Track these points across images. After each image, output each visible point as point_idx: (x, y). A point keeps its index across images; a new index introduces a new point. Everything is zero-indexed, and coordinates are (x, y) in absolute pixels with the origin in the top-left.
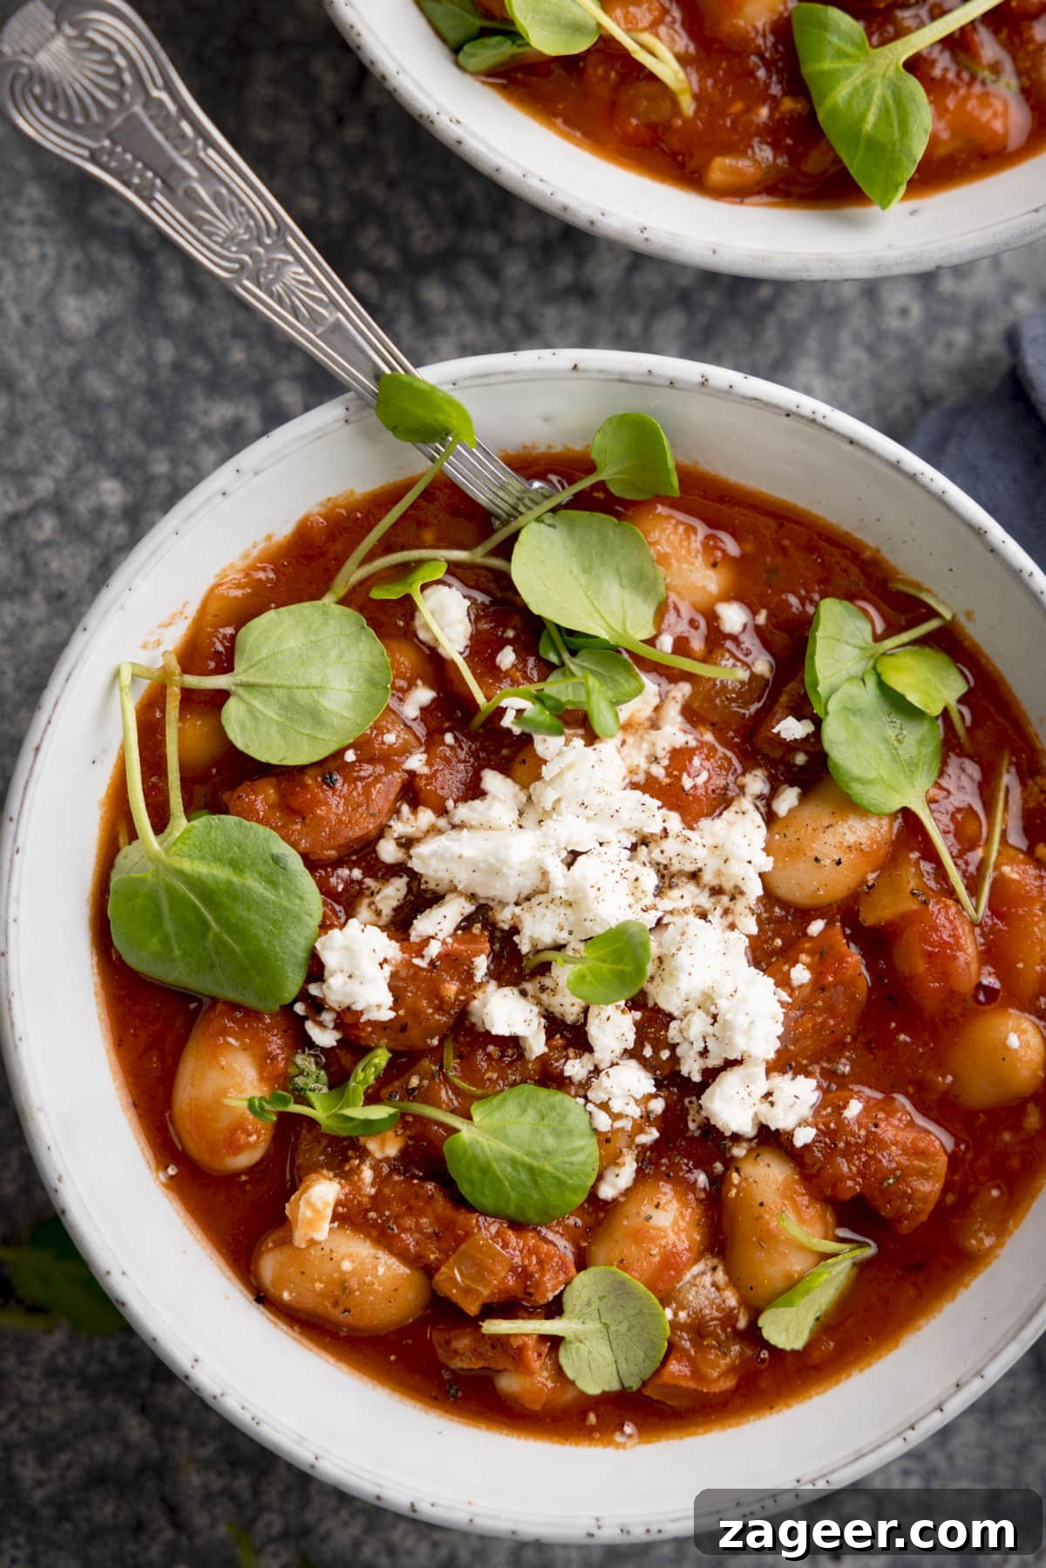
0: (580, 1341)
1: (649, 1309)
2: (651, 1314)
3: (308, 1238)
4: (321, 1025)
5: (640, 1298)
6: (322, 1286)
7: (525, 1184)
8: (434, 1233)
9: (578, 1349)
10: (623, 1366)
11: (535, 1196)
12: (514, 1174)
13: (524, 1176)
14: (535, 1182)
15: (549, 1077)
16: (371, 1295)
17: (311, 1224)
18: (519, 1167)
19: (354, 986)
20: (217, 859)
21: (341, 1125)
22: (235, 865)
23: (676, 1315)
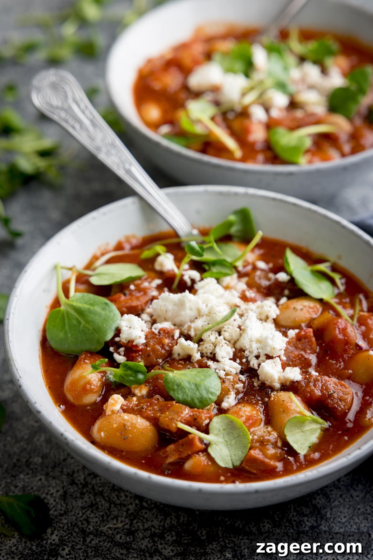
0: (216, 445)
1: (243, 433)
2: (243, 435)
3: (111, 409)
4: (119, 354)
5: (239, 428)
6: (116, 425)
7: (193, 390)
8: (159, 409)
9: (215, 448)
10: (234, 457)
11: (197, 393)
12: (189, 386)
13: (193, 387)
14: (198, 389)
15: (202, 365)
16: (135, 429)
17: (113, 405)
18: (191, 384)
19: (132, 330)
20: (86, 303)
21: (126, 373)
22: (91, 305)
23: (253, 437)
